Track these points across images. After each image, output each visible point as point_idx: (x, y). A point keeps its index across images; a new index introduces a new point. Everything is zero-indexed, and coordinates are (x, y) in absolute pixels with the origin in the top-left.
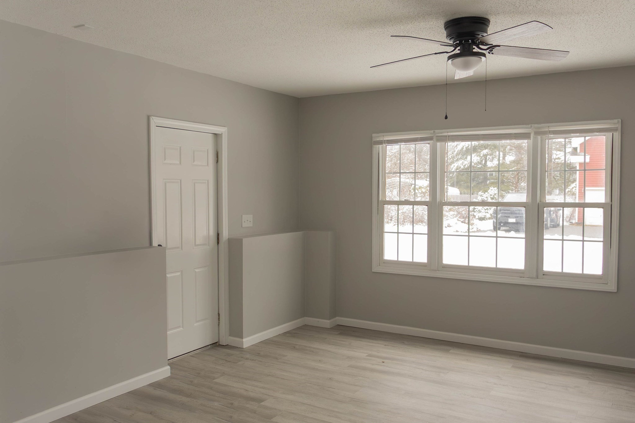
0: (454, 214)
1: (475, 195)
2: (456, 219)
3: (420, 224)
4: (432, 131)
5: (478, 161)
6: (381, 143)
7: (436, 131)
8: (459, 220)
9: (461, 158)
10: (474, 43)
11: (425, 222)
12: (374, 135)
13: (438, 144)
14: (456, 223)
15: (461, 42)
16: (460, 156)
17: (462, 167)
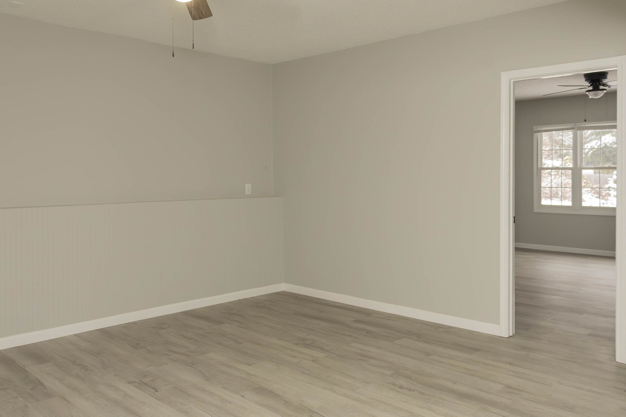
0: (588, 190)
1: (611, 175)
2: (590, 194)
3: (555, 200)
4: (574, 124)
5: (614, 141)
6: (540, 131)
7: (577, 124)
8: (593, 196)
9: (594, 139)
10: (601, 85)
11: (559, 198)
12: (535, 127)
13: (578, 132)
14: (591, 198)
15: (593, 83)
16: (593, 137)
17: (596, 147)
